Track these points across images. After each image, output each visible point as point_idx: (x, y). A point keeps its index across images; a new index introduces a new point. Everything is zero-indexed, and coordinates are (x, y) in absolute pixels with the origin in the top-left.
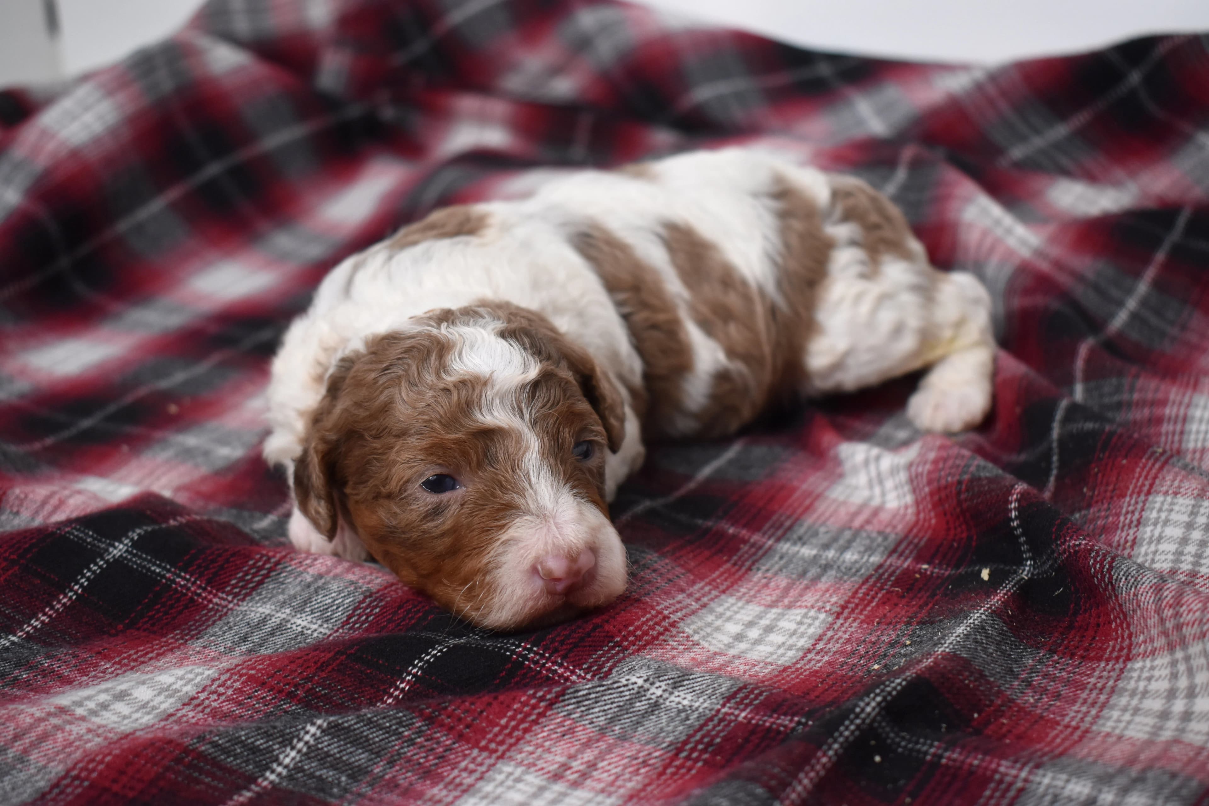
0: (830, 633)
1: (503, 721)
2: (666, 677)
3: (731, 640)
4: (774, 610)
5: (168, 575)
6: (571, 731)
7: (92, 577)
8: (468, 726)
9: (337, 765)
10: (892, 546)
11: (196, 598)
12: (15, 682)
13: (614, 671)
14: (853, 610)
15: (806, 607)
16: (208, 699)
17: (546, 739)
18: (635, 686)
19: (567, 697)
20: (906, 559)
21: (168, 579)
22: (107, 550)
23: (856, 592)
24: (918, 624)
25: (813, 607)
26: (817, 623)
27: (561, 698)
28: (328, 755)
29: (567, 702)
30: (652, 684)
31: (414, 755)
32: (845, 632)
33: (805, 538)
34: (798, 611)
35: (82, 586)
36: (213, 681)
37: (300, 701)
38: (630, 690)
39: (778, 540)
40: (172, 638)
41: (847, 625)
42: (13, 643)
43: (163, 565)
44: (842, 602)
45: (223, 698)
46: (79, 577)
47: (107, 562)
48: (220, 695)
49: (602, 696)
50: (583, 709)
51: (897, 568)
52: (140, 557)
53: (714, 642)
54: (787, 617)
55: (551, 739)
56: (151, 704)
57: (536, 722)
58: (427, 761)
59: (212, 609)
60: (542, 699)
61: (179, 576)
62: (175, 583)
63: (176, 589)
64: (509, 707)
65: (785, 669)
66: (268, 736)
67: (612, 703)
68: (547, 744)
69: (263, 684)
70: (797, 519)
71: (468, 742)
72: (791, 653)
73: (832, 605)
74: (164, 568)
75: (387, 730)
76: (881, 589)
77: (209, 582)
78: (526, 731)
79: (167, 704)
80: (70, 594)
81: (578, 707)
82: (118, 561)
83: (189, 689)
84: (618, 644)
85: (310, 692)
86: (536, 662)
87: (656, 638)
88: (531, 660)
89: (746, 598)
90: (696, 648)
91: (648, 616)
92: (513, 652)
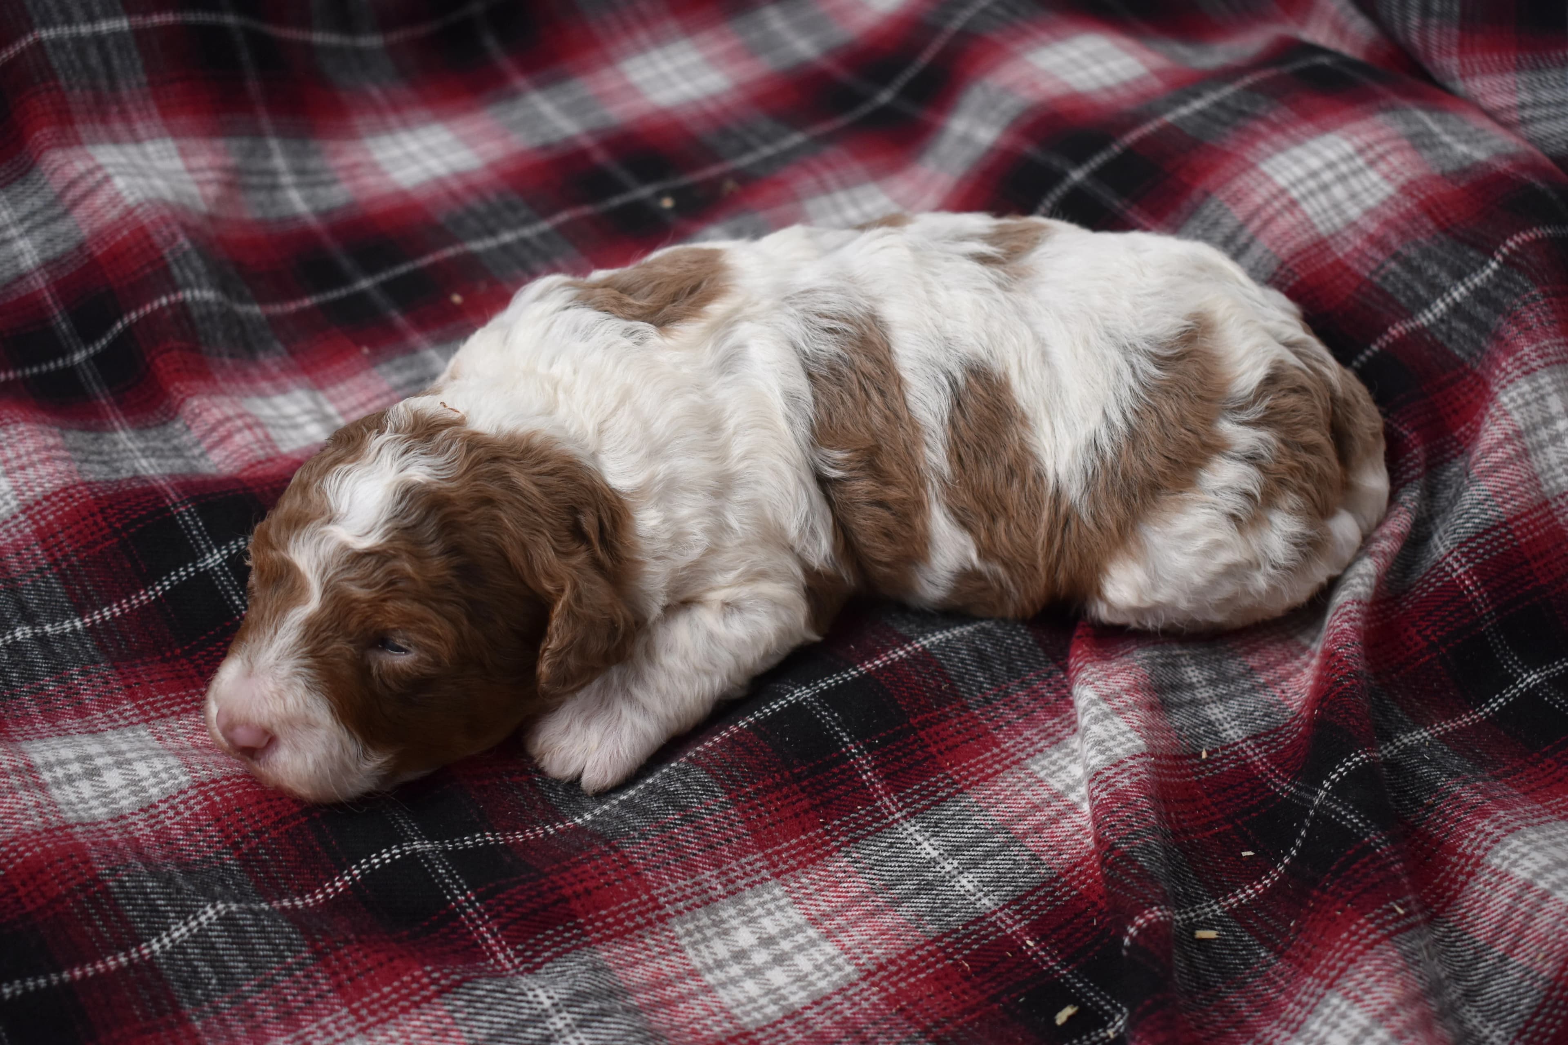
1: (386, 990)
2: (577, 1010)
3: (728, 956)
4: (810, 931)
6: (446, 1032)
7: (177, 582)
8: (351, 979)
9: (215, 962)
13: (541, 969)
14: (889, 977)
15: (841, 948)
16: (165, 812)
17: (415, 1030)
18: (540, 1007)
19: (461, 990)
20: (1022, 919)
22: (204, 555)
23: (913, 951)
25: (847, 951)
26: (834, 977)
27: (455, 990)
28: (213, 947)
29: (458, 996)
30: (559, 1011)
31: (287, 988)
32: (854, 1005)
33: (946, 825)
34: (828, 949)
35: (164, 588)
36: (181, 792)
38: (531, 1009)
39: (912, 814)
41: (865, 995)
42: (74, 630)
44: (885, 959)
45: (178, 819)
46: (165, 577)
47: (197, 570)
48: (177, 813)
49: (499, 1004)
50: (471, 1010)
51: (998, 931)
52: (228, 579)
54: (813, 950)
55: (421, 1033)
56: (113, 795)
57: (418, 1004)
58: (295, 1001)
60: (434, 982)
64: (398, 976)
65: (740, 1036)
67: (505, 1017)
68: (414, 1036)
69: (219, 819)
70: (960, 791)
71: (343, 995)
75: (275, 948)
76: (949, 957)
78: (404, 1010)
79: (126, 802)
80: (151, 593)
81: (467, 1007)
82: (206, 575)
83: (155, 793)
84: (579, 926)
85: (253, 851)
86: (472, 921)
87: (630, 931)
88: (468, 916)
89: (798, 894)
90: (674, 956)
91: (635, 901)
92: (454, 898)
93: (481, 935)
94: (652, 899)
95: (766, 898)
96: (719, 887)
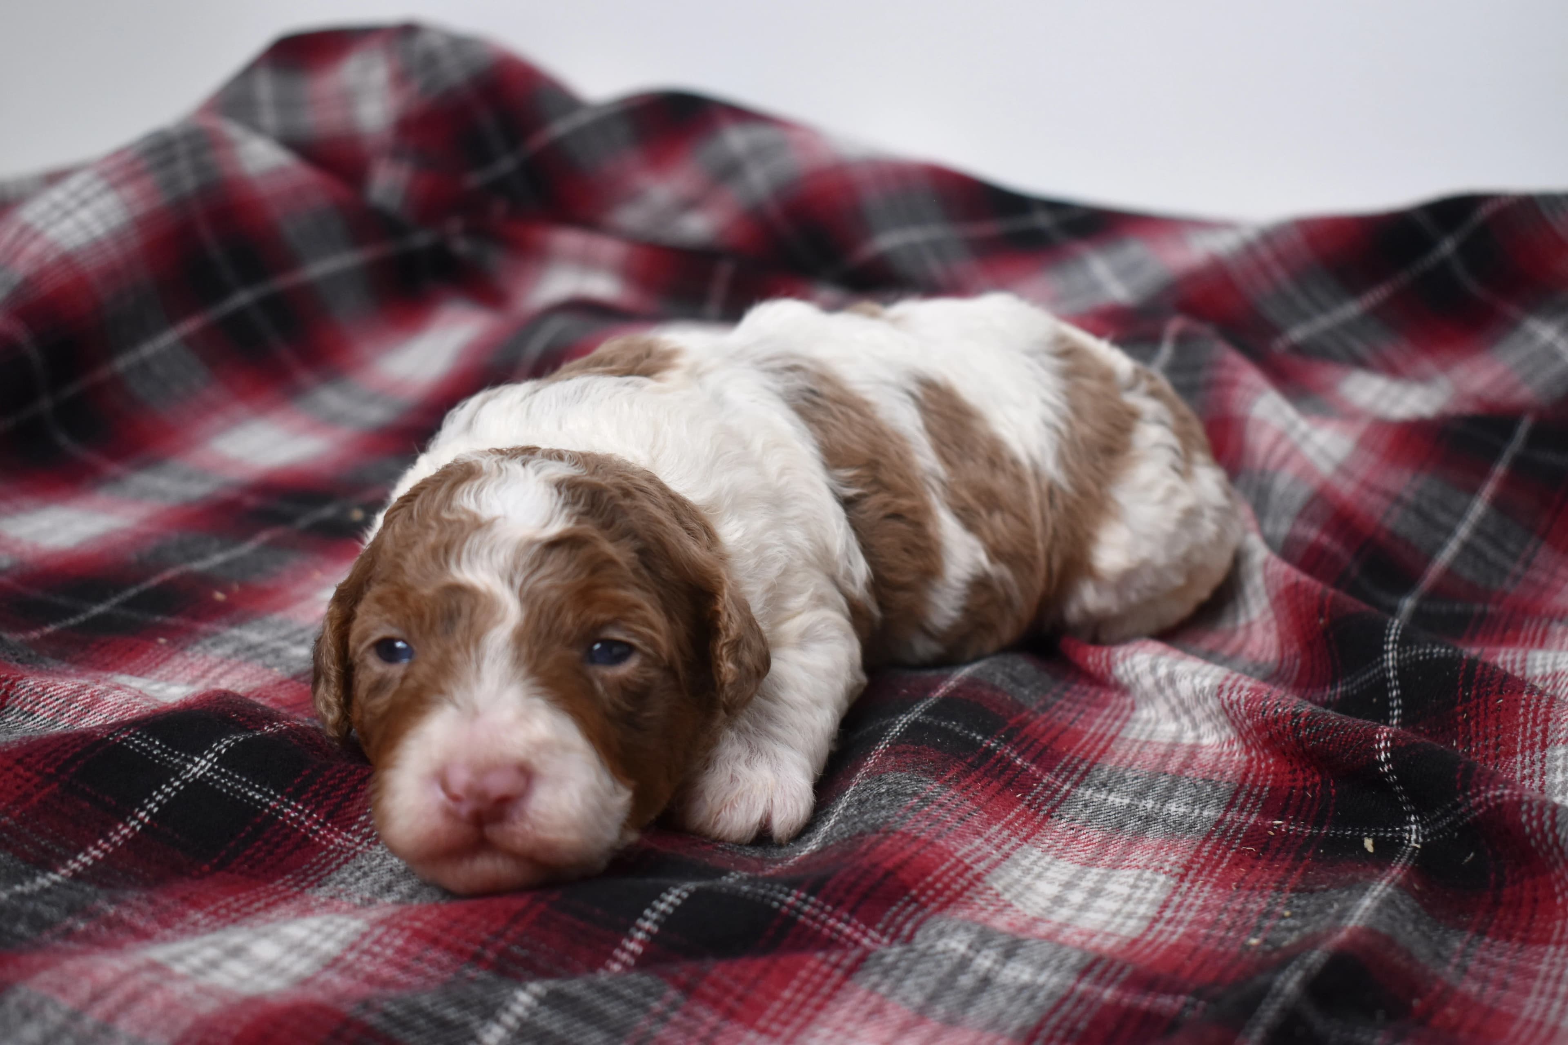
0: (1177, 899)
1: (787, 994)
2: (995, 943)
3: (1048, 904)
4: (1095, 870)
5: (271, 804)
6: (878, 1011)
7: (165, 801)
8: (739, 999)
10: (1228, 799)
11: (310, 835)
12: (69, 934)
13: (919, 935)
14: (1199, 872)
15: (1138, 867)
16: (359, 960)
17: (847, 1020)
18: (956, 954)
19: (869, 963)
20: (1250, 813)
21: (273, 809)
22: (184, 767)
23: (1198, 851)
24: (1292, 890)
25: (1146, 867)
26: (1156, 887)
27: (863, 965)
28: (547, 1032)
29: (869, 971)
30: (978, 951)
32: (1197, 897)
33: (1110, 784)
34: (1128, 872)
35: (150, 812)
36: (364, 936)
37: (490, 966)
38: (950, 959)
39: (1076, 785)
40: (283, 884)
41: (1196, 889)
42: (55, 883)
43: (265, 789)
44: (1183, 861)
45: (380, 960)
46: (146, 801)
47: (185, 782)
48: (375, 956)
49: (916, 964)
50: (892, 981)
51: (1243, 824)
52: (231, 778)
53: (1029, 904)
54: (1114, 879)
55: (854, 1020)
56: (278, 965)
57: (830, 997)
59: (334, 850)
60: (836, 966)
61: (288, 805)
62: (283, 814)
63: (284, 821)
64: (793, 975)
65: (1134, 942)
66: (462, 1004)
67: (929, 975)
68: (850, 1027)
69: (435, 942)
70: (1093, 763)
71: (740, 1020)
72: (1132, 923)
73: (1172, 865)
74: (266, 795)
75: (628, 1000)
76: (1229, 848)
77: (329, 817)
78: (819, 1008)
79: (301, 966)
80: (133, 823)
81: (885, 979)
82: (200, 783)
83: (330, 947)
84: (914, 899)
85: (503, 953)
86: (814, 918)
87: (959, 894)
88: (807, 915)
89: (1053, 851)
90: (1009, 911)
91: (948, 864)
92: (782, 903)
93: (832, 929)
94: (960, 861)
95: (1032, 858)
96: (994, 852)
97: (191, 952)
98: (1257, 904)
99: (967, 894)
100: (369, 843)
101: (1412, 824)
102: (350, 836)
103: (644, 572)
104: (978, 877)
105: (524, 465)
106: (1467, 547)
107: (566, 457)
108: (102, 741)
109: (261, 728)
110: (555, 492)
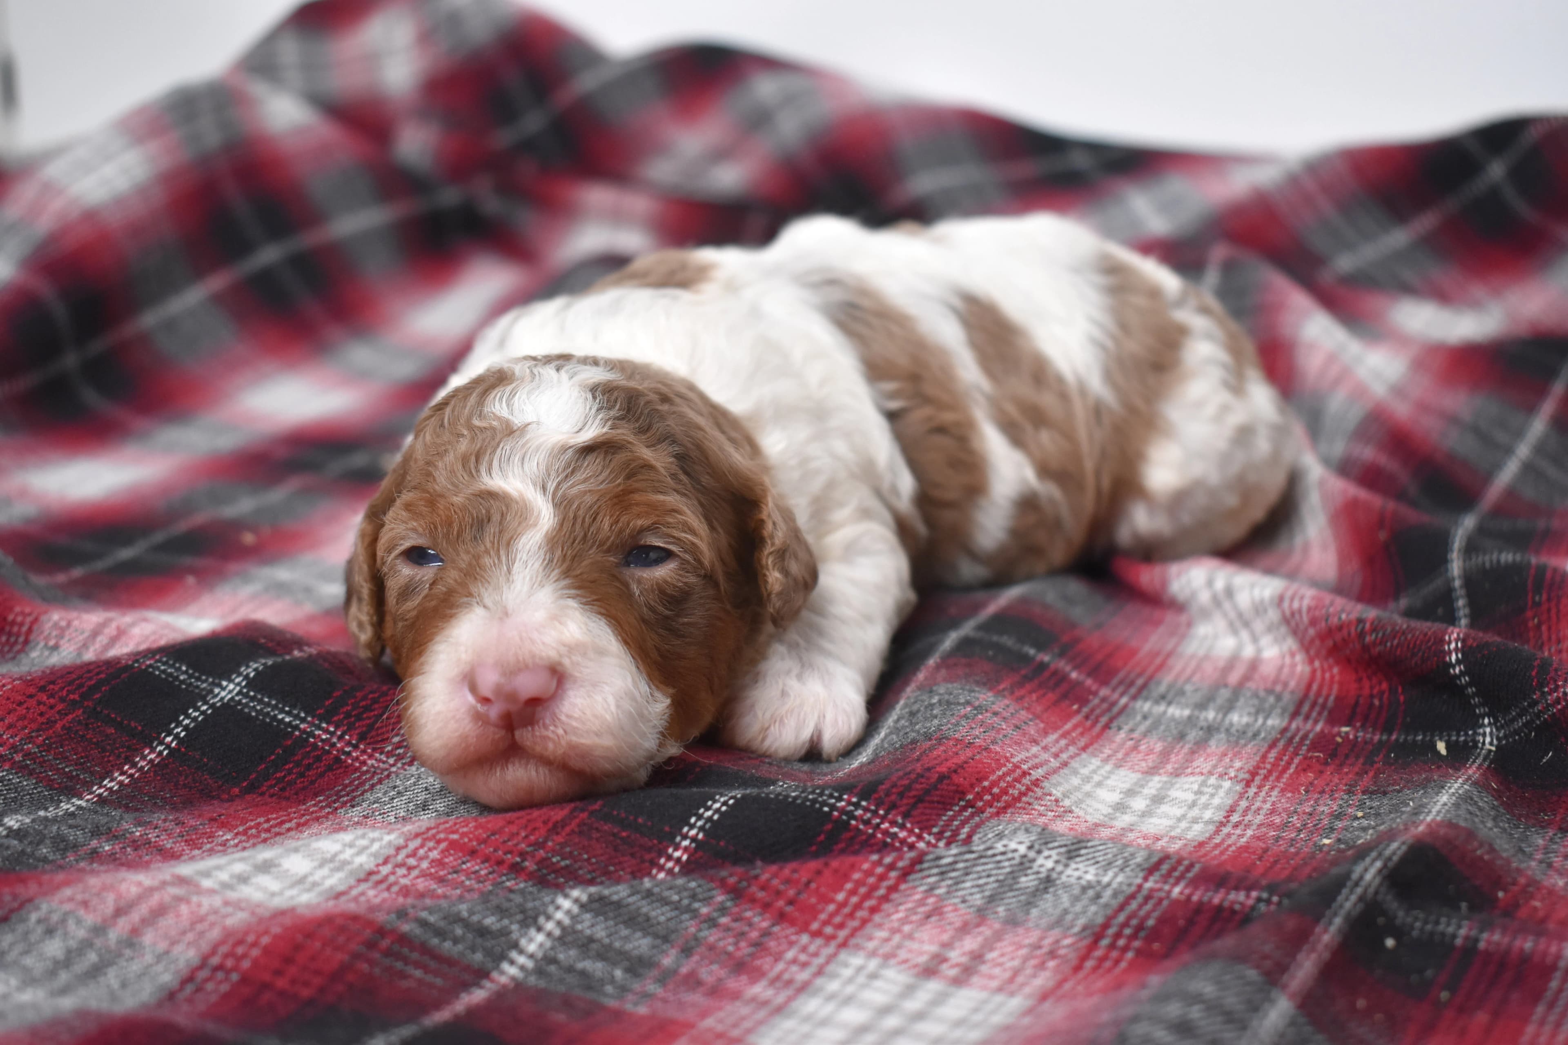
0: (1244, 804)
1: (840, 897)
2: (1056, 844)
3: (1110, 810)
4: (1157, 778)
5: (302, 726)
6: (937, 911)
7: (192, 725)
8: (791, 902)
9: (605, 954)
10: (1291, 708)
11: (343, 757)
12: (94, 855)
13: (976, 838)
14: (1266, 778)
15: (1202, 774)
16: (393, 873)
17: (904, 921)
18: (1016, 855)
19: (926, 865)
20: (1316, 722)
21: (304, 731)
22: (211, 691)
23: (1264, 757)
24: (1364, 793)
25: (1211, 773)
26: (1222, 793)
27: (918, 867)
28: (591, 940)
29: (926, 873)
30: (1039, 852)
31: (720, 939)
32: (1264, 802)
33: (1169, 697)
34: (1192, 779)
35: (177, 736)
36: (398, 849)
37: (530, 876)
38: (1009, 860)
39: (1134, 698)
40: (314, 805)
41: (1263, 794)
42: (80, 808)
43: (295, 712)
44: (1249, 766)
45: (415, 873)
46: (173, 725)
47: (212, 706)
48: (410, 869)
49: (974, 865)
50: (950, 882)
51: (1309, 732)
52: (260, 702)
53: (1090, 810)
54: (1178, 786)
55: (911, 922)
56: (311, 879)
57: (885, 899)
58: (738, 949)
59: (367, 772)
60: (892, 867)
61: (319, 728)
62: (314, 736)
63: (315, 744)
64: (846, 877)
65: (1201, 844)
66: (501, 911)
67: (989, 876)
68: (907, 928)
69: (473, 853)
70: (1151, 678)
71: (792, 922)
72: (1198, 827)
73: (1238, 770)
74: (297, 717)
75: (676, 906)
76: (1296, 754)
77: (362, 738)
78: (874, 910)
79: (335, 880)
80: (160, 748)
81: (943, 880)
82: (228, 707)
83: (365, 861)
84: (970, 804)
85: (543, 863)
86: (867, 823)
87: (1018, 799)
88: (860, 819)
89: (1113, 761)
90: (1069, 817)
91: (1004, 769)
92: (833, 807)
93: (886, 833)
94: (1016, 767)
95: (1091, 767)
96: (1052, 760)
97: (219, 868)
98: (1326, 807)
99: (1024, 799)
100: (404, 764)
101: (1485, 726)
102: (383, 757)
103: (683, 477)
104: (1036, 783)
105: (558, 370)
106: (1528, 468)
107: (602, 362)
108: (127, 668)
109: (290, 652)
110: (590, 396)
